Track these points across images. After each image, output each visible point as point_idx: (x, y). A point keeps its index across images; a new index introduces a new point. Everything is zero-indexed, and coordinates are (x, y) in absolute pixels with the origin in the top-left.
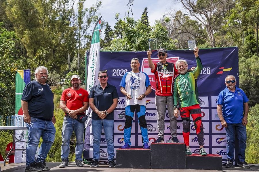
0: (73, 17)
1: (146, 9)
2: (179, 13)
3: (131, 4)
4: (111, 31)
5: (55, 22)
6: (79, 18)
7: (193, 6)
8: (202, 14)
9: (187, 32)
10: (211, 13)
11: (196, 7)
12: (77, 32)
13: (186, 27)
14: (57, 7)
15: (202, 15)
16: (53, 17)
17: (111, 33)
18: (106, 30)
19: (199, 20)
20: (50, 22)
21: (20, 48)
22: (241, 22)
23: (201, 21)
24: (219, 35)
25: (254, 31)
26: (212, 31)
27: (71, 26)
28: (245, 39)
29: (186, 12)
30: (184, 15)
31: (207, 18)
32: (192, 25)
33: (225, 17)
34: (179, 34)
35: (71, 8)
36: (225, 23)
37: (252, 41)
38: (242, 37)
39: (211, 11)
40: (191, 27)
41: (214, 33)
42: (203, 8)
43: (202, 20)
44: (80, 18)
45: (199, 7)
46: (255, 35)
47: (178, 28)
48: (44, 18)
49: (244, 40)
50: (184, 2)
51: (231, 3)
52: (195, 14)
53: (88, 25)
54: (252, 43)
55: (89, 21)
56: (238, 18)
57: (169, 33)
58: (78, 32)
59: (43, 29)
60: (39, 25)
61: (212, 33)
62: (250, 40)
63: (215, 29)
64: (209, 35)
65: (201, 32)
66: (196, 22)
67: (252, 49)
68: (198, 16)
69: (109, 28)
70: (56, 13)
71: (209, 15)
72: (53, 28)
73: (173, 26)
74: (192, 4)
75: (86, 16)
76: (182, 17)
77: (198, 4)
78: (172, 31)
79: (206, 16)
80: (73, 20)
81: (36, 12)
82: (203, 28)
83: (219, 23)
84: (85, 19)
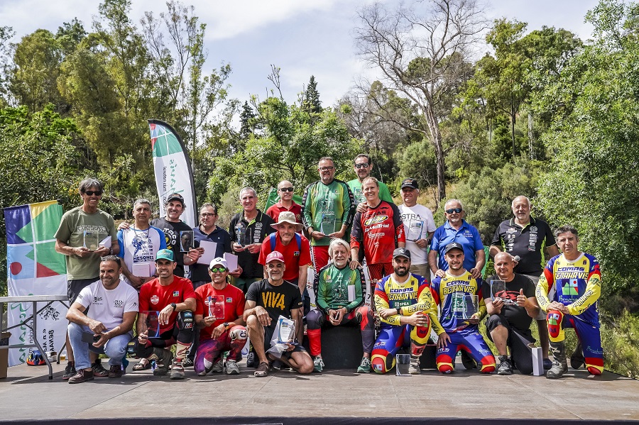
0: (181, 90)
1: (312, 79)
2: (378, 85)
3: (276, 75)
4: (253, 116)
5: (149, 99)
6: (192, 94)
7: (400, 73)
8: (417, 87)
9: (390, 119)
10: (433, 87)
11: (406, 76)
12: (189, 119)
13: (389, 110)
14: (152, 73)
15: (417, 89)
16: (146, 92)
17: (252, 121)
18: (244, 115)
19: (412, 97)
20: (139, 101)
21: (85, 150)
22: (485, 102)
23: (415, 100)
24: (448, 125)
25: (509, 120)
26: (435, 118)
27: (179, 107)
28: (493, 134)
29: (388, 84)
30: (385, 89)
31: (426, 95)
32: (399, 107)
33: (458, 93)
34: (376, 123)
35: (179, 74)
36: (458, 104)
37: (504, 137)
38: (488, 130)
39: (433, 82)
40: (398, 111)
41: (439, 121)
42: (418, 76)
43: (417, 98)
44: (195, 94)
45: (412, 74)
46: (510, 126)
47: (374, 112)
48: (128, 93)
49: (492, 136)
50: (384, 65)
51: (469, 69)
52: (406, 87)
53: (210, 107)
54: (505, 141)
55: (211, 99)
56: (480, 96)
57: (359, 121)
58: (191, 118)
59: (127, 114)
60: (117, 106)
61: (436, 122)
62: (502, 134)
63: (441, 115)
64: (429, 125)
65: (416, 120)
66: (407, 101)
67: (505, 152)
68: (411, 91)
69: (248, 112)
70: (150, 84)
71: (429, 90)
72: (146, 110)
73: (366, 109)
74: (399, 69)
75: (204, 90)
76: (382, 92)
77: (410, 69)
78: (365, 118)
79: (425, 91)
80: (182, 97)
81: (111, 83)
82: (420, 112)
83: (448, 105)
84: (203, 96)
